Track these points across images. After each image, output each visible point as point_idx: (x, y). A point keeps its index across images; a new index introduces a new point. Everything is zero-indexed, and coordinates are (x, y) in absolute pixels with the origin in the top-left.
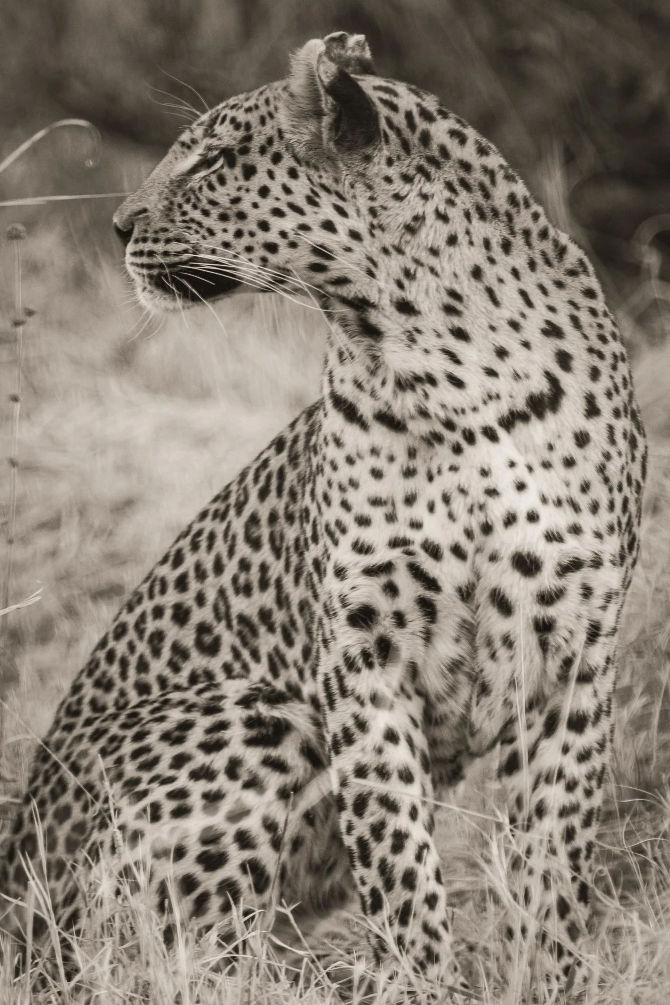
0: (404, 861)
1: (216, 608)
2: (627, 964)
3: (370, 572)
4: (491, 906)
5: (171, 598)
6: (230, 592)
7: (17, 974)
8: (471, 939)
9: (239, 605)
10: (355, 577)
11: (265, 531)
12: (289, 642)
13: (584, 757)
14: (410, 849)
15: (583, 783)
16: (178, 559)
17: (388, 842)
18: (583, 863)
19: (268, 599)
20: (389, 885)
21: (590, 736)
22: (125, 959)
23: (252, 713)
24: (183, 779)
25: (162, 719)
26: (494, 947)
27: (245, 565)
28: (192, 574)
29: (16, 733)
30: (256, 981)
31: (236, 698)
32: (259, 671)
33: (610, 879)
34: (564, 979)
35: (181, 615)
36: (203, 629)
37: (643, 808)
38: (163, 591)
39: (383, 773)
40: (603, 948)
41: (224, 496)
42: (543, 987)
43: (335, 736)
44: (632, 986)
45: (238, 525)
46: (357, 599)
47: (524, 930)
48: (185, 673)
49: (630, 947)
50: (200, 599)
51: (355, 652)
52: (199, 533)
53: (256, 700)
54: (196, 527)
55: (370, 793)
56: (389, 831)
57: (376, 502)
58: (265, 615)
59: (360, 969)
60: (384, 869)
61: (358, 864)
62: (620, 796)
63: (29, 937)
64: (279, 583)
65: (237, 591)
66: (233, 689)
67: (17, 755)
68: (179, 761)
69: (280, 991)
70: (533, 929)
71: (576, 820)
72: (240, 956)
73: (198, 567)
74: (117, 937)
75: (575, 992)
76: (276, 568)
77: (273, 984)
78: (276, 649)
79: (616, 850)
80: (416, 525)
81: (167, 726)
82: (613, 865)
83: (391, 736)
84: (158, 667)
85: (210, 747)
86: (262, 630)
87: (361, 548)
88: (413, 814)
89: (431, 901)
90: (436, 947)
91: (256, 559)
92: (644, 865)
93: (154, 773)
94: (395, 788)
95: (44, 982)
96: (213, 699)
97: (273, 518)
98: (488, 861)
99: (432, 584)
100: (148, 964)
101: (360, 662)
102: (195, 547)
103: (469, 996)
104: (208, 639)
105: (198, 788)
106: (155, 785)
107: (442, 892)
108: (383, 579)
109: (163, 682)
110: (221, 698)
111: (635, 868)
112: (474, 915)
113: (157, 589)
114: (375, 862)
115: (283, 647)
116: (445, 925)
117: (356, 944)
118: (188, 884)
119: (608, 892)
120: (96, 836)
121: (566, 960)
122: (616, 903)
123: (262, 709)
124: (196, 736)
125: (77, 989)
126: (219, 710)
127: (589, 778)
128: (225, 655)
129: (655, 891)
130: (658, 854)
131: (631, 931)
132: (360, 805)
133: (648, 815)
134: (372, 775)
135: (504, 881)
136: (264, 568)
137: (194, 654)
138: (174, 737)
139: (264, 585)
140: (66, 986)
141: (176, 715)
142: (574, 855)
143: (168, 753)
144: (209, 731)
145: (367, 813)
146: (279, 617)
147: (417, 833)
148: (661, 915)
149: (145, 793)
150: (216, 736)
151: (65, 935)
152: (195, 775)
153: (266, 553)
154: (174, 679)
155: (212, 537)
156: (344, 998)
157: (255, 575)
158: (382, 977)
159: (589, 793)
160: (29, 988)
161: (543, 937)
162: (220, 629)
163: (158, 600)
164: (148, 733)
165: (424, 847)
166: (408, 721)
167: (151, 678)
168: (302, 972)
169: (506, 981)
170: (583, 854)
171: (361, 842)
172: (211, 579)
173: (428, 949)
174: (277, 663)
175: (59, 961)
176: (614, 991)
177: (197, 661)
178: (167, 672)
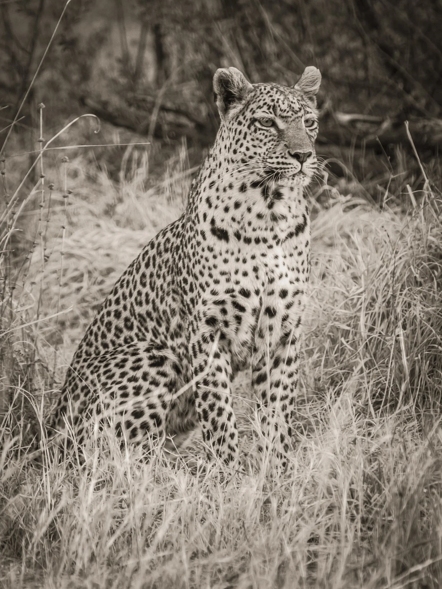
0: (223, 419)
1: (131, 311)
2: (309, 463)
3: (216, 303)
4: (254, 437)
5: (113, 307)
6: (134, 304)
7: (60, 462)
8: (246, 451)
9: (138, 310)
10: (210, 305)
11: (148, 280)
12: (160, 325)
13: (290, 375)
14: (225, 415)
15: (290, 386)
16: (116, 292)
17: (216, 412)
18: (289, 419)
19: (150, 307)
20: (215, 429)
21: (294, 367)
22: (104, 457)
23: (151, 354)
24: (125, 382)
25: (115, 358)
26: (255, 454)
27: (140, 293)
28: (121, 297)
29: (62, 364)
30: (157, 466)
31: (144, 348)
32: (149, 336)
33: (303, 428)
34: (283, 468)
35: (118, 315)
36: (127, 320)
37: (316, 399)
38: (110, 305)
39: (215, 384)
40: (299, 456)
41: (132, 266)
42: (274, 471)
43: (196, 368)
44: (311, 471)
45: (138, 277)
46: (210, 314)
47: (267, 448)
48: (122, 338)
49: (310, 456)
50: (125, 308)
51: (207, 335)
52: (123, 281)
53: (152, 349)
54: (123, 278)
55: (210, 392)
56: (216, 407)
57: (223, 273)
58: (149, 314)
59: (200, 462)
60: (214, 422)
61: (202, 420)
62: (307, 394)
63: (65, 447)
64: (153, 301)
65: (137, 304)
66: (142, 346)
67: (62, 373)
68: (123, 375)
69: (167, 471)
70: (270, 447)
71: (287, 402)
72: (151, 456)
73: (123, 294)
74: (101, 448)
75: (288, 473)
76: (152, 295)
77: (164, 468)
78: (155, 327)
79: (306, 416)
80: (237, 283)
81: (117, 361)
82: (304, 422)
83: (219, 369)
84: (110, 336)
85: (134, 369)
86: (148, 320)
87: (214, 293)
88: (227, 401)
89: (232, 436)
90: (233, 454)
91: (144, 291)
92: (317, 423)
93: (113, 380)
94: (220, 390)
95: (71, 466)
96: (135, 350)
97: (151, 275)
98: (254, 420)
99: (242, 309)
100: (113, 459)
101: (209, 339)
102: (122, 286)
103: (244, 474)
104: (129, 324)
105: (131, 386)
106: (113, 385)
107: (236, 432)
108: (220, 307)
109: (113, 343)
110: (138, 349)
111: (313, 423)
112: (247, 441)
113: (108, 304)
114: (210, 419)
115: (157, 327)
116: (237, 445)
117: (199, 452)
118: (129, 424)
119: (302, 433)
120: (90, 406)
121: (284, 460)
122: (305, 437)
123: (155, 352)
124: (129, 365)
125: (84, 469)
126: (138, 354)
127: (292, 384)
128: (135, 330)
129: (321, 432)
130: (323, 417)
131: (311, 449)
132: (205, 397)
133: (319, 402)
134: (211, 385)
135: (260, 428)
136: (147, 295)
137: (125, 330)
138: (120, 365)
139: (147, 302)
140: (80, 468)
141: (120, 357)
142: (287, 416)
143: (118, 372)
144: (134, 362)
145: (208, 400)
146: (154, 315)
147: (228, 408)
148: (324, 443)
149: (110, 388)
150: (137, 364)
151: (80, 446)
152: (130, 380)
153: (148, 289)
154: (118, 341)
155: (128, 282)
156: (193, 474)
157: (143, 298)
158: (209, 466)
159: (292, 390)
160: (65, 468)
161: (274, 450)
162: (133, 319)
163: (109, 309)
164: (110, 364)
165: (230, 415)
166: (225, 362)
167: (108, 341)
168: (177, 463)
169: (259, 469)
170: (290, 416)
171: (205, 411)
172: (128, 299)
173: (229, 455)
174: (156, 333)
175: (77, 457)
176: (304, 473)
177: (126, 333)
178: (114, 338)
